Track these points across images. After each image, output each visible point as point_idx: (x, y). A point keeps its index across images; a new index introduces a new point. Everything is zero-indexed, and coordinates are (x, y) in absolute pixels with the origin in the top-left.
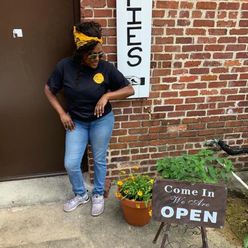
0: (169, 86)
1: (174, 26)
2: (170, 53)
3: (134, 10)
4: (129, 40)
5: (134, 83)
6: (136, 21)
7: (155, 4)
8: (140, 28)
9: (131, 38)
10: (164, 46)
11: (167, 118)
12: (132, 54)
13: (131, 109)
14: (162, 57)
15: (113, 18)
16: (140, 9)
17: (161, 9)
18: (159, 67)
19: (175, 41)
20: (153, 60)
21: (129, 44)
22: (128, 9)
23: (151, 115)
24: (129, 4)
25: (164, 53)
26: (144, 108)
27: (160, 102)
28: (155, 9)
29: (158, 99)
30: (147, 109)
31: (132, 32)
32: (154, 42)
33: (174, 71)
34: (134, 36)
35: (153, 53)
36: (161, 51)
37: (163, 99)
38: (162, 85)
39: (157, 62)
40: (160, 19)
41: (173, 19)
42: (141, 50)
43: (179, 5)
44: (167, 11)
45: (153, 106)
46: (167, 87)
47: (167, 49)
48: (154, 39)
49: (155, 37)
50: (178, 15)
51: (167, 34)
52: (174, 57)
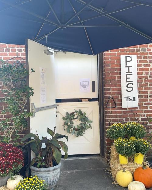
0: (148, 107)
1: (148, 78)
2: (147, 91)
3: (129, 67)
4: (127, 80)
5: (130, 100)
6: (130, 71)
7: (138, 69)
8: (132, 74)
9: (128, 79)
10: (144, 87)
11: (148, 125)
12: (128, 86)
13: (129, 119)
14: (143, 93)
15: (119, 76)
16: (131, 67)
17: (141, 71)
18: (142, 97)
19: (149, 85)
20: (139, 94)
21: (127, 82)
22: (126, 67)
23: (140, 122)
24: (126, 65)
25: (144, 91)
26: (136, 118)
27: (144, 115)
28: (138, 71)
29: (143, 114)
30: (137, 119)
31: (128, 76)
32: (139, 86)
33: (150, 100)
34: (129, 78)
35: (139, 91)
36: (143, 90)
37: (145, 114)
38: (144, 106)
39: (141, 95)
40: (141, 75)
41: (147, 75)
42: (133, 84)
43: (150, 70)
44: (144, 72)
45: (140, 118)
46: (147, 108)
47: (145, 89)
48: (139, 85)
49: (139, 83)
50: (149, 74)
51: (145, 82)
52: (149, 93)
